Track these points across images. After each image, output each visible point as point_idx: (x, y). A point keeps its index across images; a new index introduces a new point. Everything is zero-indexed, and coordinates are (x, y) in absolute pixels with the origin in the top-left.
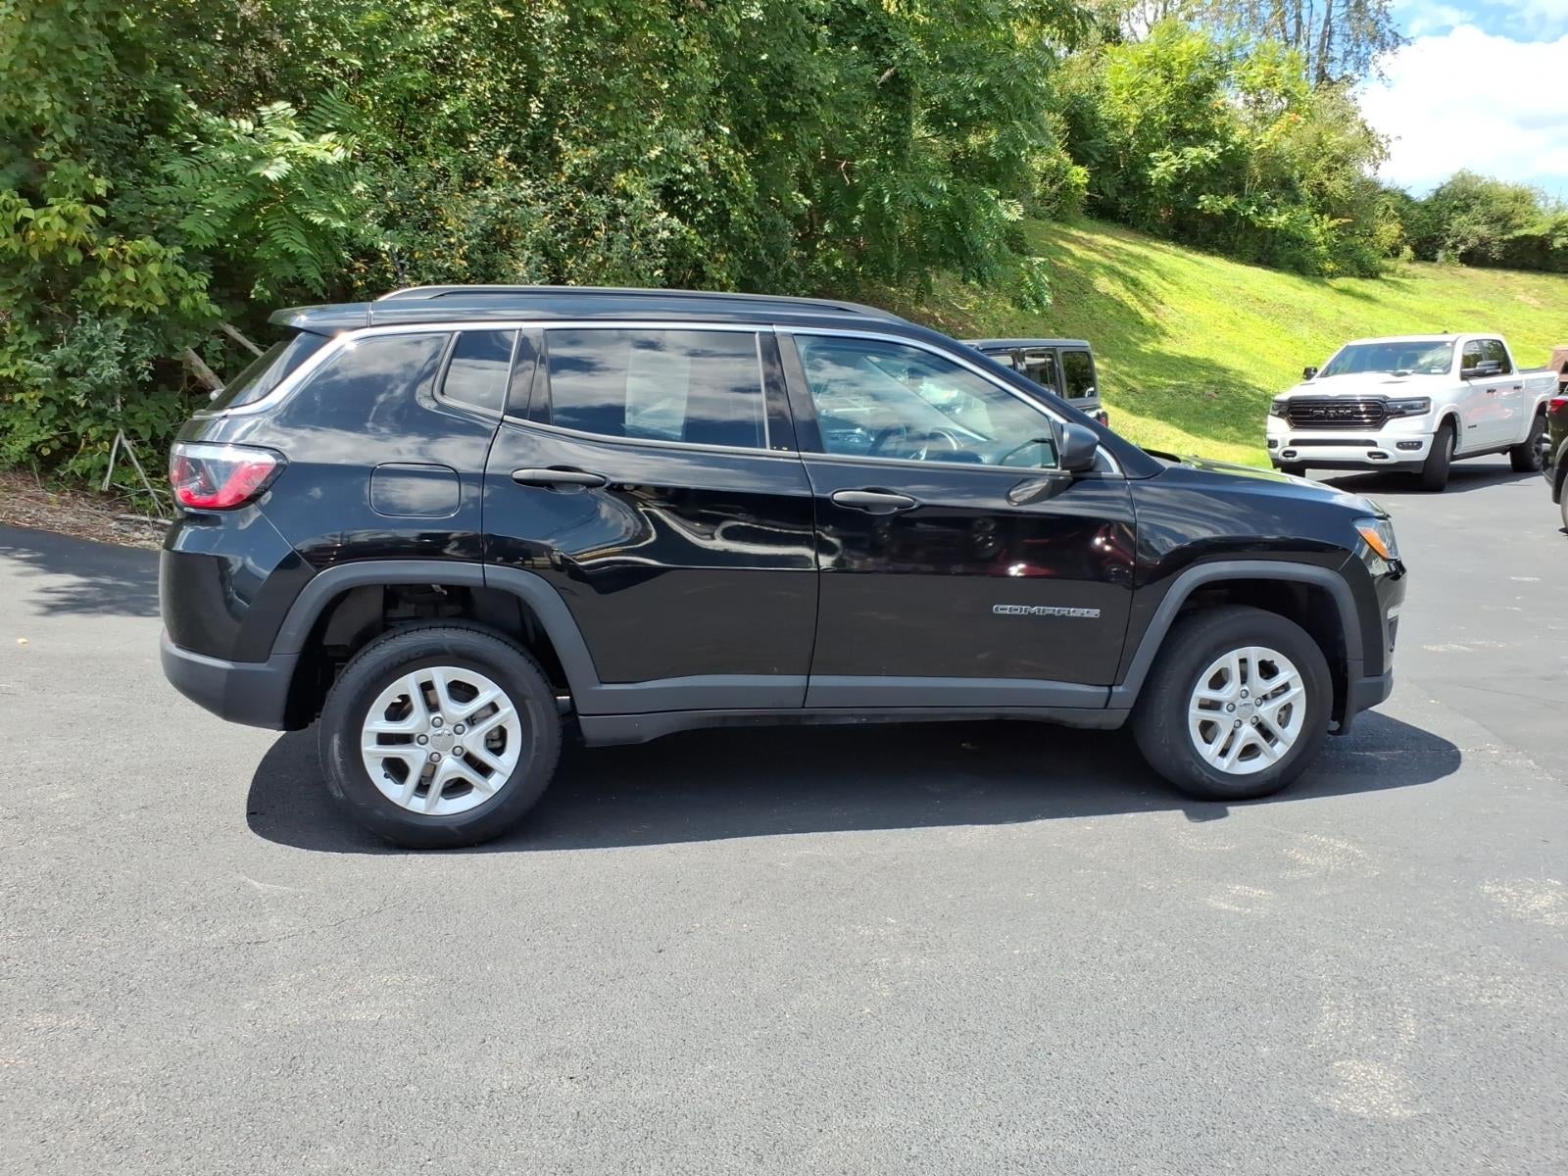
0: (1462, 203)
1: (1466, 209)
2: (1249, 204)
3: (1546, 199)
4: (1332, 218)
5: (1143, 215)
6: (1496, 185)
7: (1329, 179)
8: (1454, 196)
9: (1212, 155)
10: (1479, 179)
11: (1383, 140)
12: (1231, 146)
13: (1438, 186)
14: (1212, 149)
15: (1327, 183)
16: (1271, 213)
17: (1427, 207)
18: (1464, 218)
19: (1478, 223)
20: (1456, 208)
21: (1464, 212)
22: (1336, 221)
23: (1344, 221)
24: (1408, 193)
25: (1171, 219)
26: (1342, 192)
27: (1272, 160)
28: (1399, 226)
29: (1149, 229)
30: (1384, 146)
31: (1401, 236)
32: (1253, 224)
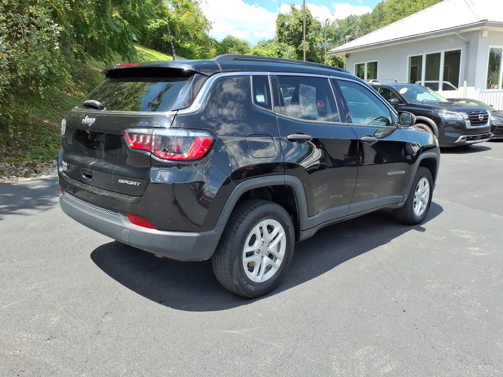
0: (231, 44)
1: (232, 46)
2: (178, 39)
3: (251, 45)
4: (200, 46)
5: (144, 40)
6: (238, 39)
7: (197, 33)
8: (229, 42)
9: (166, 23)
10: (234, 37)
11: (210, 23)
12: (171, 20)
13: (224, 39)
14: (165, 20)
15: (197, 35)
16: (185, 43)
17: (221, 45)
18: (232, 49)
19: (235, 51)
20: (229, 45)
21: (231, 47)
22: (201, 47)
23: (203, 47)
24: (216, 40)
25: (153, 42)
26: (201, 38)
27: (182, 26)
28: (216, 49)
29: (147, 45)
30: (211, 25)
31: (216, 53)
32: (179, 46)
